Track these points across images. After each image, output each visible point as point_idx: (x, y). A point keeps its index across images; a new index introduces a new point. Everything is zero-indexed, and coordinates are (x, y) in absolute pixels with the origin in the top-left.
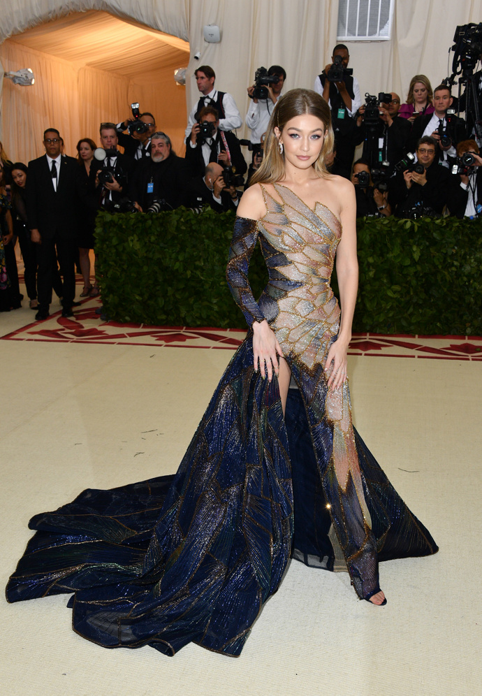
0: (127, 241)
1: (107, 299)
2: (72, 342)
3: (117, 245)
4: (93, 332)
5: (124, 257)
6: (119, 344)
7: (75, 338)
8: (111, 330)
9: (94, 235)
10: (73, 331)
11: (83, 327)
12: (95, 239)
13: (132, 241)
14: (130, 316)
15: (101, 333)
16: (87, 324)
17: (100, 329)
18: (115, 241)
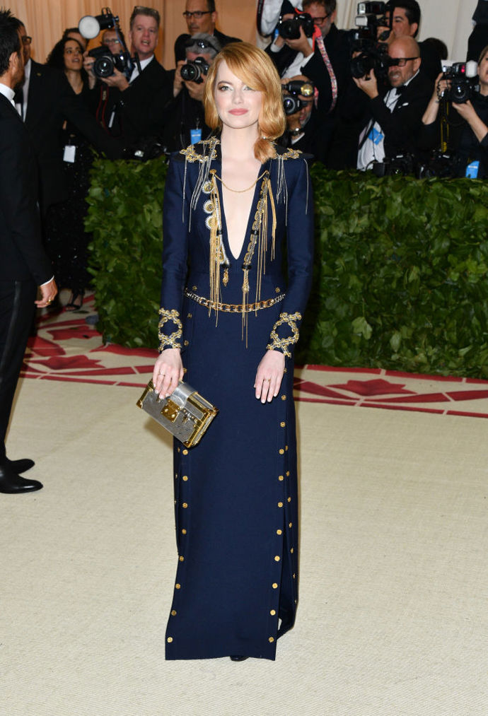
0: (142, 212)
1: (105, 308)
2: (42, 378)
3: (126, 217)
4: (79, 361)
5: (137, 240)
6: (122, 384)
7: (49, 371)
8: (110, 359)
9: (87, 200)
10: (47, 358)
11: (63, 352)
12: (89, 205)
13: (150, 211)
14: (141, 337)
15: (92, 363)
16: (72, 348)
17: (92, 356)
18: (121, 211)
